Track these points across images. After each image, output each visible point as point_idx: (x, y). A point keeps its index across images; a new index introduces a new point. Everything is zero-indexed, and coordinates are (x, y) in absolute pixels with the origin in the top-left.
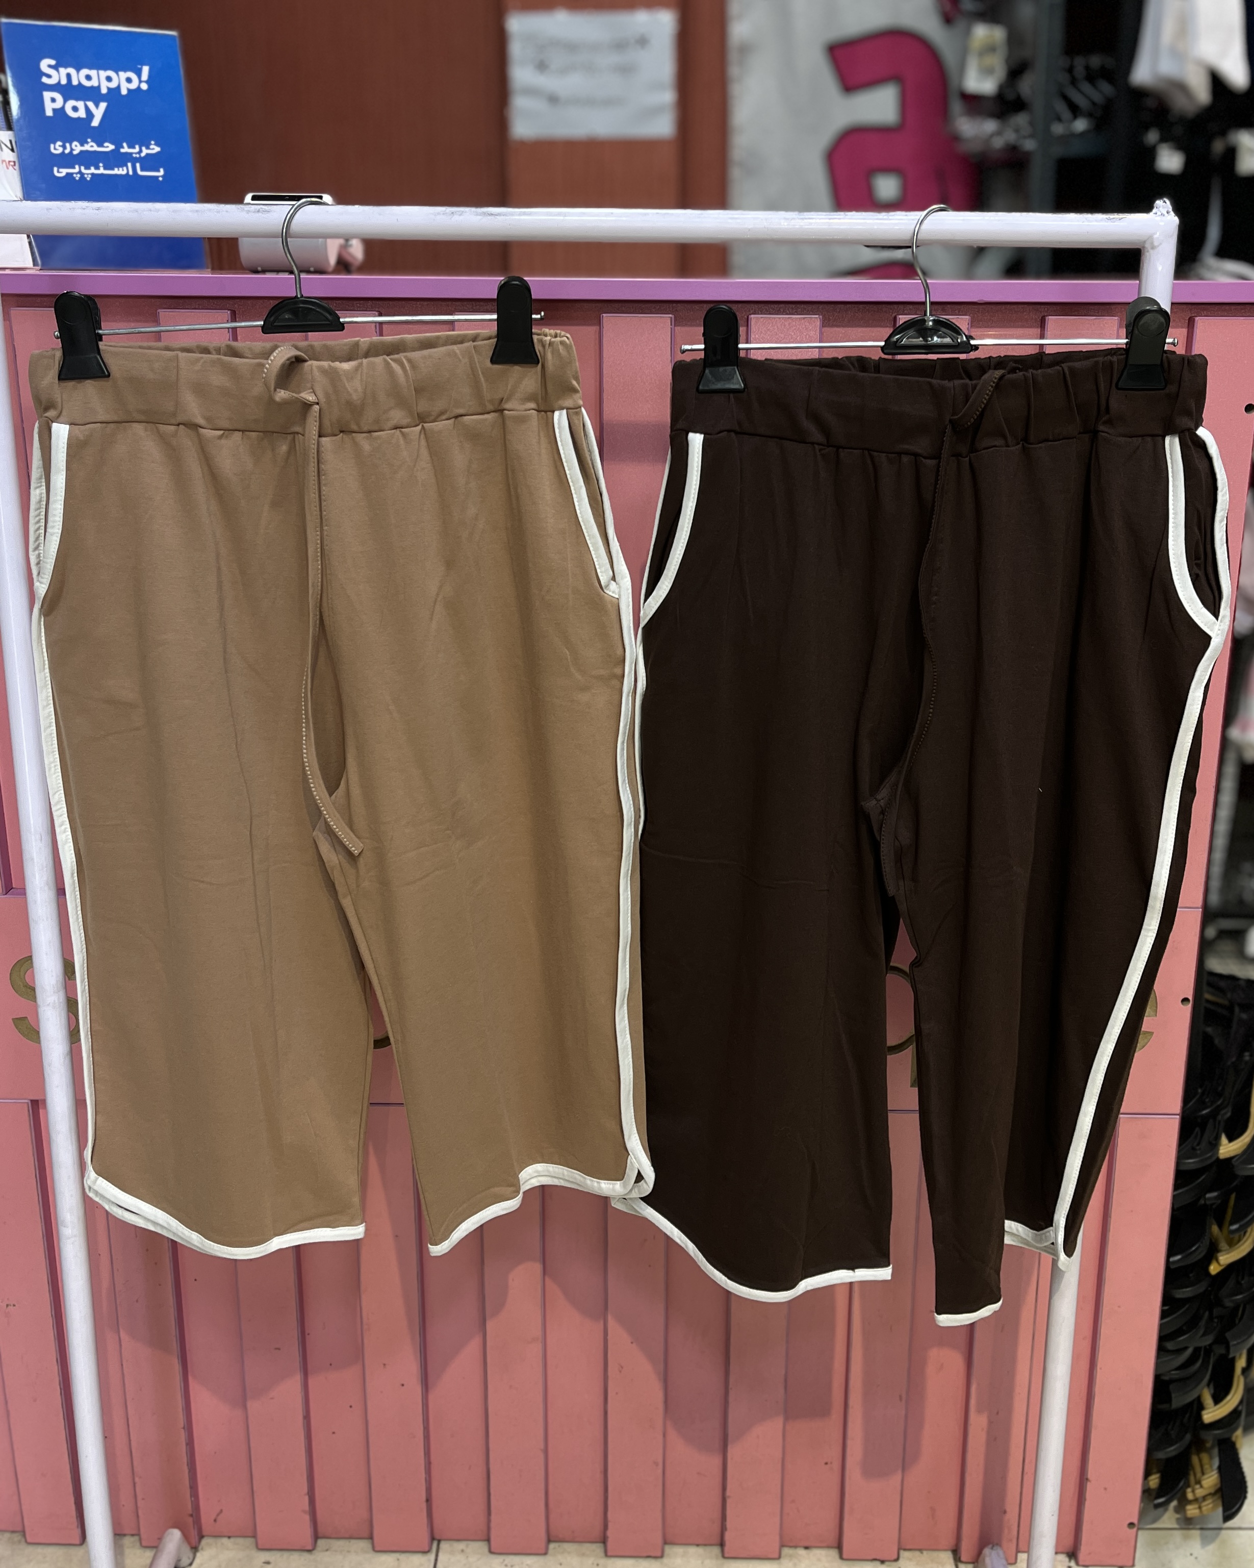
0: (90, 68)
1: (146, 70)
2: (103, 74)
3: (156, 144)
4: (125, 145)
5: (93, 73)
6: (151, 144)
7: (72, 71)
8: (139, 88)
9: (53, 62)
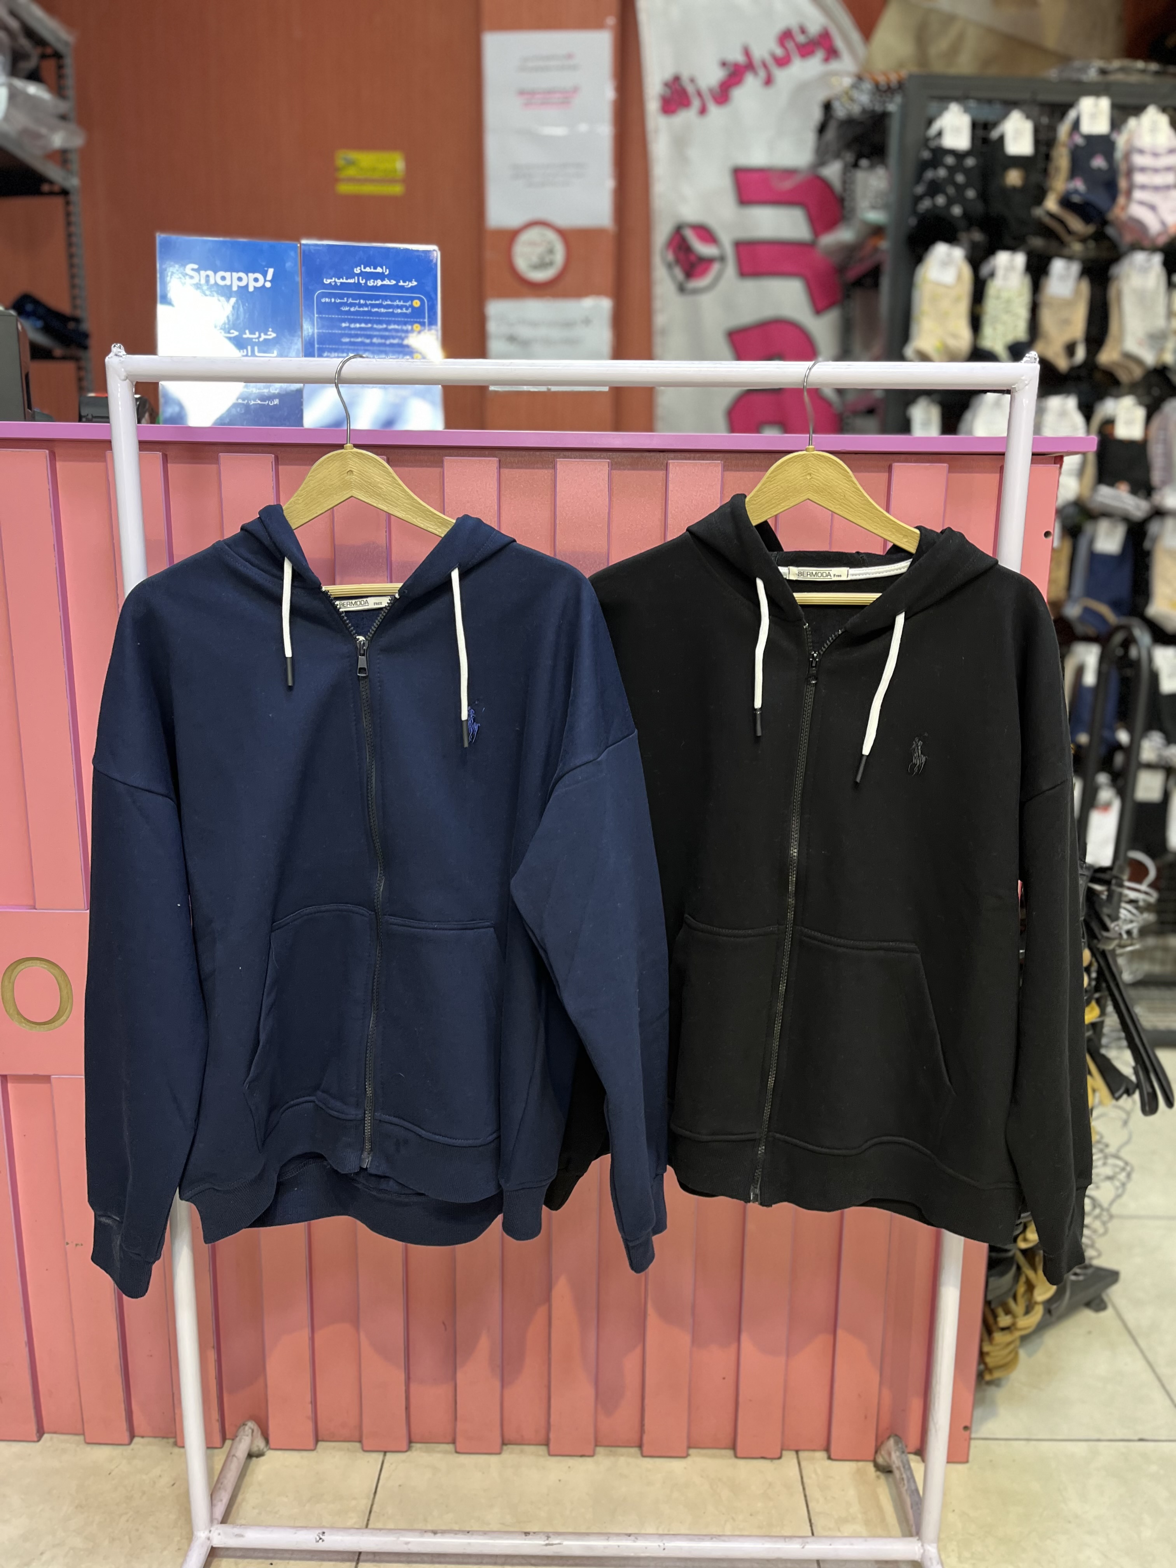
0: (226, 271)
1: (271, 271)
2: (236, 275)
3: (272, 331)
4: (247, 331)
5: (227, 275)
6: (269, 331)
7: (210, 273)
8: (264, 285)
9: (196, 266)
